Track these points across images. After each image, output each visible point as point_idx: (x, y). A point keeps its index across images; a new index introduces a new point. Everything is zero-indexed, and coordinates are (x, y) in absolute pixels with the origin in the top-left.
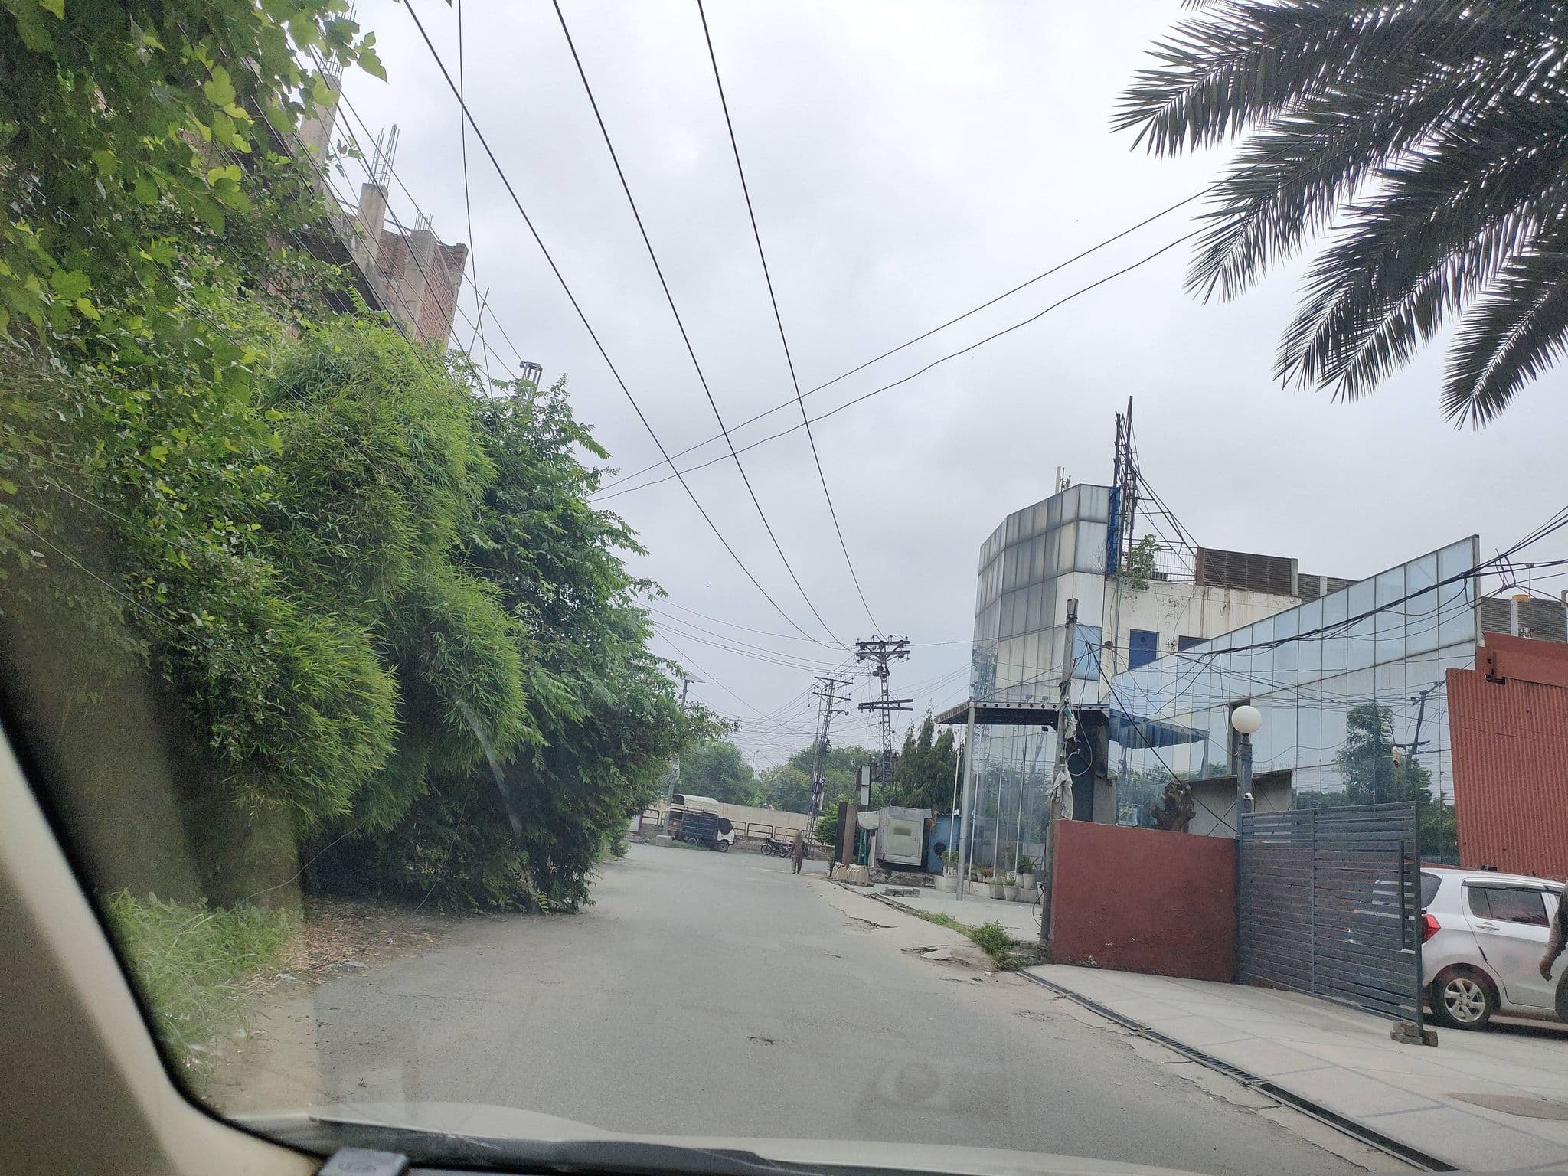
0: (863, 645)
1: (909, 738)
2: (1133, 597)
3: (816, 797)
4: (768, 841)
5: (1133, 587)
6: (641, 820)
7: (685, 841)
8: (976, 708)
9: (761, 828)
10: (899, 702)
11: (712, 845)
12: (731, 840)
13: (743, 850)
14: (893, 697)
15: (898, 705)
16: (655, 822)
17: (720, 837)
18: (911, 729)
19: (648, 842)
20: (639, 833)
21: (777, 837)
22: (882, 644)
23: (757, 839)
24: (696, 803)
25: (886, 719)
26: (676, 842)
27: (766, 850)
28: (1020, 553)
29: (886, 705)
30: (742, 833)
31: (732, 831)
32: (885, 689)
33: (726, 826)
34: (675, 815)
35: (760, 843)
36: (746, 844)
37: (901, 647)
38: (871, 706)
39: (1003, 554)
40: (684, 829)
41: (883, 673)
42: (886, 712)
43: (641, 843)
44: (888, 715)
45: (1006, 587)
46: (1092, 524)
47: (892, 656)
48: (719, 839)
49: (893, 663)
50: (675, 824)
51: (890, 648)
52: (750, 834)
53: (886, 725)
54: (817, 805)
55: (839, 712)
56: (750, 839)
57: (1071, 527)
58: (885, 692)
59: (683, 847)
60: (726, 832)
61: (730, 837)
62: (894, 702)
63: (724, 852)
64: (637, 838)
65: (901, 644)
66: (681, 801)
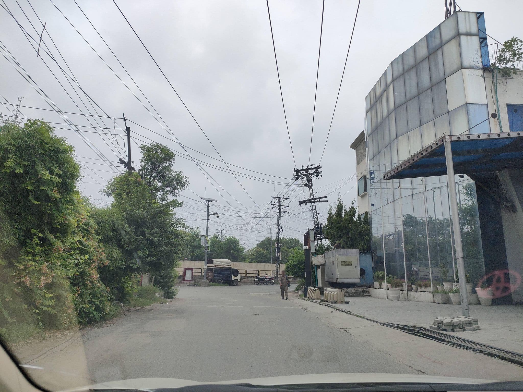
0: (297, 171)
1: (330, 214)
2: (504, 82)
3: (278, 254)
4: (257, 277)
5: (503, 76)
6: (192, 274)
7: (216, 282)
8: (452, 142)
9: (252, 272)
10: (319, 198)
11: (230, 283)
12: (239, 279)
13: (245, 283)
14: (316, 196)
15: (319, 200)
16: (200, 274)
17: (234, 278)
18: (330, 210)
19: (197, 285)
20: (192, 281)
21: (261, 275)
22: (307, 170)
23: (251, 277)
24: (219, 262)
25: (314, 208)
26: (211, 283)
27: (257, 282)
28: (407, 82)
29: (313, 200)
30: (244, 275)
31: (239, 275)
32: (311, 192)
33: (236, 272)
34: (210, 270)
35: (253, 279)
36: (246, 280)
37: (317, 171)
38: (305, 202)
39: (391, 87)
40: (215, 276)
41: (309, 185)
42: (313, 204)
43: (193, 285)
44: (315, 206)
45: (398, 103)
46: (469, 37)
47: (313, 175)
48: (233, 279)
49: (313, 178)
50: (210, 274)
51: (311, 171)
52: (248, 275)
53: (315, 210)
54: (278, 258)
55: (284, 212)
56: (248, 277)
57: (454, 42)
58: (312, 194)
59: (215, 285)
60: (236, 276)
61: (238, 278)
62: (317, 198)
63: (237, 285)
64: (191, 283)
65: (317, 168)
66: (212, 262)
